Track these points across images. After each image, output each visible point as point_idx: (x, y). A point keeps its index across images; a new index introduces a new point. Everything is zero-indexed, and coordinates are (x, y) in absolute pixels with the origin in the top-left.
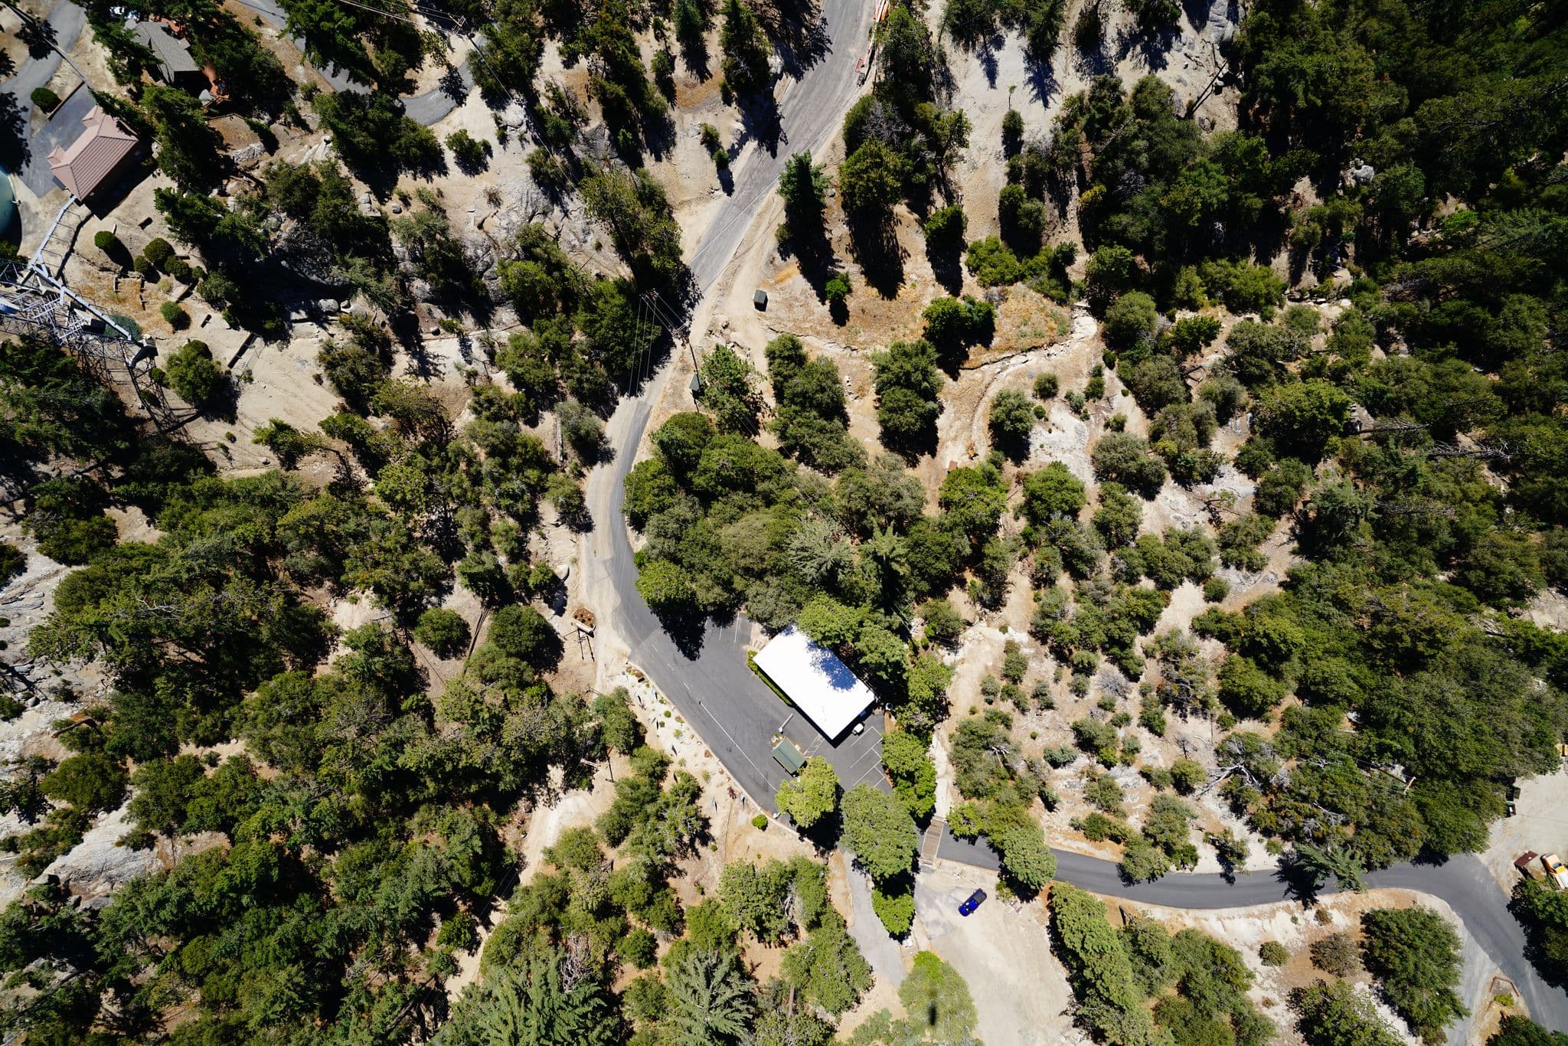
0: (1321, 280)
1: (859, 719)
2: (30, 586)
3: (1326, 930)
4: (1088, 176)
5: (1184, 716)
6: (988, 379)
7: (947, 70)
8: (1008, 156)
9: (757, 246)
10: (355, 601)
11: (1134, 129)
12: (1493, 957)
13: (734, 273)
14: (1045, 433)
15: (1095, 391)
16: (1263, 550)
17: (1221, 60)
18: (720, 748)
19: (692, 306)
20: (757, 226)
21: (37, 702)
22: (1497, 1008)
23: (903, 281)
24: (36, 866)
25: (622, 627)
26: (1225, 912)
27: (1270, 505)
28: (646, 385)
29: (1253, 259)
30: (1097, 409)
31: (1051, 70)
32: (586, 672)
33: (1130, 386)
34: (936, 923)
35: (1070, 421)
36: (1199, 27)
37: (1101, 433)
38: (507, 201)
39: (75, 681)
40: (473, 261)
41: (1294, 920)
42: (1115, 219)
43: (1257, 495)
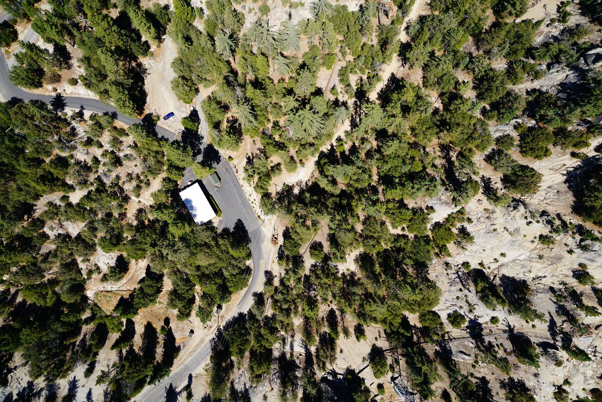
0: (9, 289)
1: (189, 186)
2: (447, 308)
3: (55, 85)
4: (71, 347)
5: (85, 161)
6: (125, 285)
7: (105, 398)
8: (95, 361)
9: (187, 353)
10: (348, 270)
11: (43, 363)
12: (7, 65)
13: (198, 345)
14: (110, 263)
15: (90, 272)
16: (46, 209)
17: (10, 380)
18: (239, 187)
19: (214, 339)
20: (185, 360)
21: (458, 265)
22: (10, 50)
23: (145, 326)
24: (461, 212)
25: (262, 235)
26: (87, 97)
27: (40, 223)
28: (236, 315)
29: (28, 303)
30: (91, 266)
31: (69, 390)
32: (278, 224)
33: (79, 271)
34: (182, 112)
35: (101, 265)
36: (11, 394)
37: (92, 258)
38: (261, 396)
39: (444, 270)
40: (278, 377)
41: (64, 90)
42: (65, 330)
43: (44, 227)
